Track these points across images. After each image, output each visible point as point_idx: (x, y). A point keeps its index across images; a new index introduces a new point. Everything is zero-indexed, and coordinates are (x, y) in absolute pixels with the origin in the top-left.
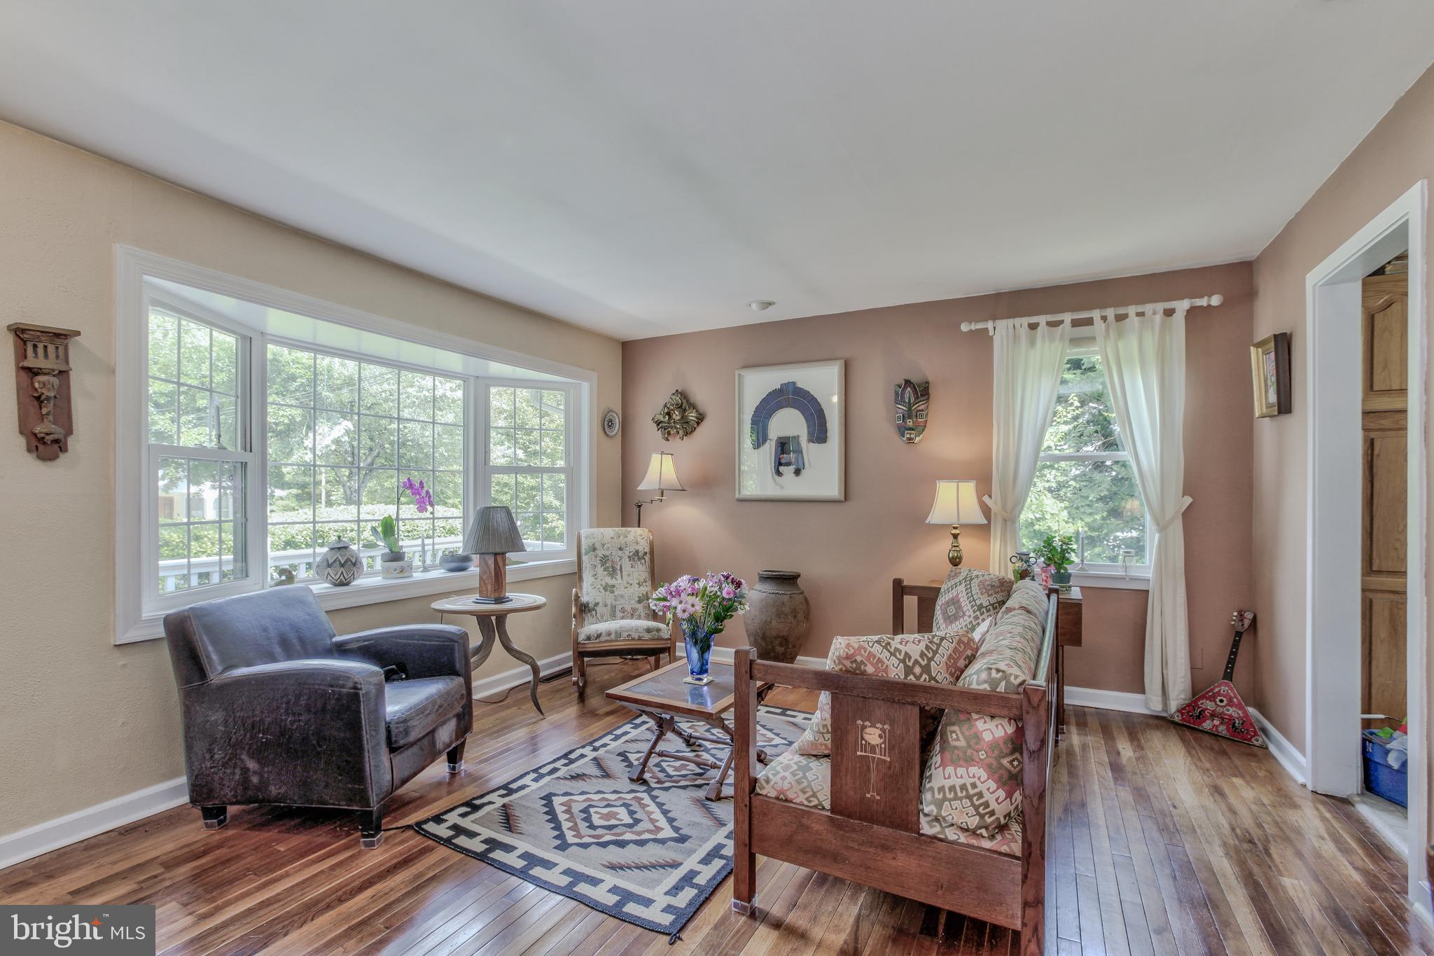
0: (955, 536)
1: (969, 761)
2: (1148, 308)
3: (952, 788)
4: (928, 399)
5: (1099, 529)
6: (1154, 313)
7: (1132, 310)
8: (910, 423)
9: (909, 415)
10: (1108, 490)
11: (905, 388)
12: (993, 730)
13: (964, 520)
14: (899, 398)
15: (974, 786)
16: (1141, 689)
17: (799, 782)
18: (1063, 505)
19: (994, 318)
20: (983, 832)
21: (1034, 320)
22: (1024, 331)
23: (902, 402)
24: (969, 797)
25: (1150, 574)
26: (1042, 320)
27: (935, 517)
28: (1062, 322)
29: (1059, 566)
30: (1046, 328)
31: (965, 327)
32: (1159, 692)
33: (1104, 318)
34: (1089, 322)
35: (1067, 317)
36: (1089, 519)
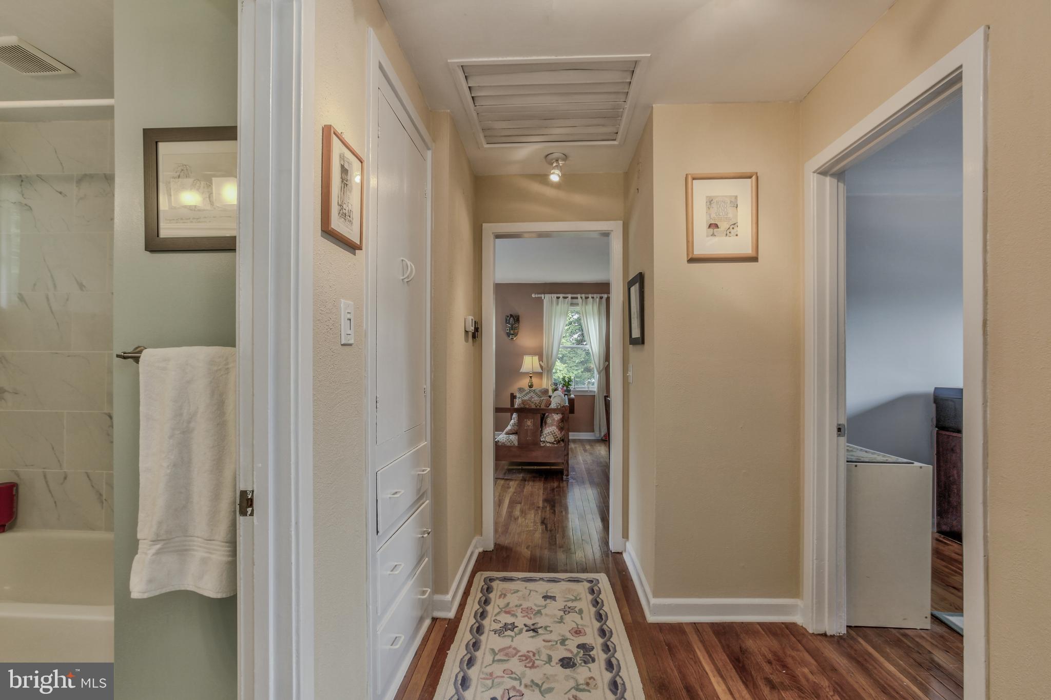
0: (531, 377)
1: (552, 425)
2: (595, 296)
3: (548, 433)
4: (519, 322)
5: (580, 377)
6: (597, 298)
7: (590, 296)
8: (512, 332)
9: (512, 328)
10: (584, 358)
11: (510, 318)
12: (557, 417)
13: (535, 371)
14: (507, 322)
15: (553, 431)
16: (593, 431)
17: (508, 440)
18: (565, 366)
19: (544, 294)
20: (555, 443)
21: (558, 295)
22: (555, 299)
23: (509, 323)
24: (552, 434)
25: (596, 389)
26: (561, 296)
27: (523, 370)
28: (568, 297)
29: (567, 387)
30: (562, 299)
31: (533, 296)
32: (598, 430)
33: (581, 298)
34: (577, 298)
35: (570, 296)
36: (576, 372)
